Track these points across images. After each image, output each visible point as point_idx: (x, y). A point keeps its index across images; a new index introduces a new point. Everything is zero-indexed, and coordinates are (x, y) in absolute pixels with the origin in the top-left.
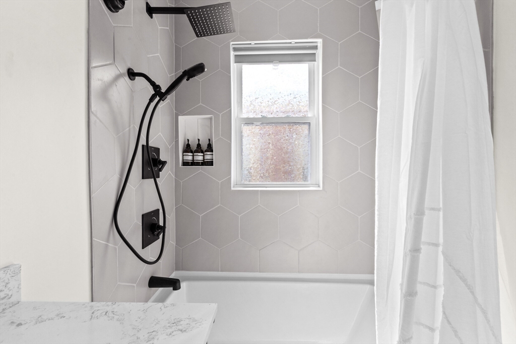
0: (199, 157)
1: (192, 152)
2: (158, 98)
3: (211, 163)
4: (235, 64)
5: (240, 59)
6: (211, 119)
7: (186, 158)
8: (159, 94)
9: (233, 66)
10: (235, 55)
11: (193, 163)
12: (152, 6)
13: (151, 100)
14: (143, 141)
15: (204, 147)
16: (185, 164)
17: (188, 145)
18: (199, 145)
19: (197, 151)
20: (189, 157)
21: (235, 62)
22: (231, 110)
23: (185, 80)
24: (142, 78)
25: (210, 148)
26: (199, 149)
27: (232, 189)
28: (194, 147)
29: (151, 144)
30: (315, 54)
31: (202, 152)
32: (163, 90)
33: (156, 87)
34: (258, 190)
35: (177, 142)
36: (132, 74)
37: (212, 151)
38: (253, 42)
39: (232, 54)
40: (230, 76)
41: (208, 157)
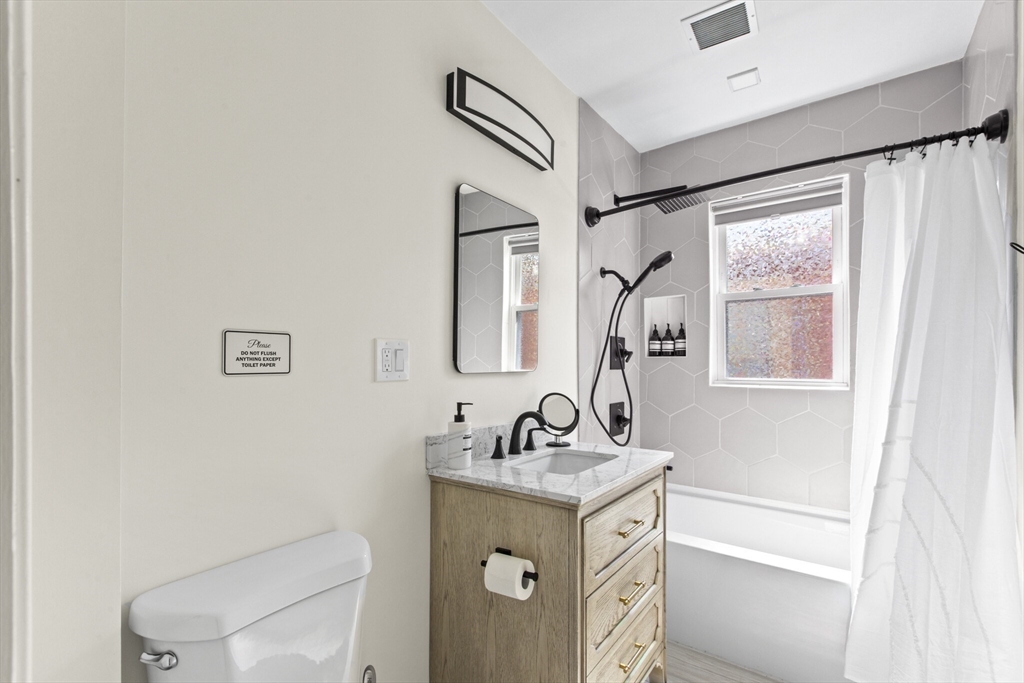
0: (669, 346)
1: (660, 340)
2: (626, 292)
3: (683, 353)
4: (717, 227)
5: (721, 220)
6: (684, 297)
7: (652, 347)
8: (627, 288)
9: (713, 230)
10: (716, 216)
11: (661, 353)
12: (620, 196)
13: (620, 295)
14: (613, 334)
15: (675, 333)
16: (652, 354)
17: (655, 332)
18: (668, 331)
19: (665, 339)
20: (656, 346)
21: (716, 224)
22: (708, 287)
23: (652, 271)
24: (612, 275)
25: (682, 334)
26: (669, 336)
27: (711, 384)
28: (662, 334)
29: (619, 335)
30: (841, 194)
31: (673, 339)
32: (631, 285)
33: (624, 282)
34: (746, 389)
35: (642, 328)
36: (603, 272)
37: (684, 338)
38: (740, 197)
39: (711, 216)
40: (708, 245)
41: (680, 345)
